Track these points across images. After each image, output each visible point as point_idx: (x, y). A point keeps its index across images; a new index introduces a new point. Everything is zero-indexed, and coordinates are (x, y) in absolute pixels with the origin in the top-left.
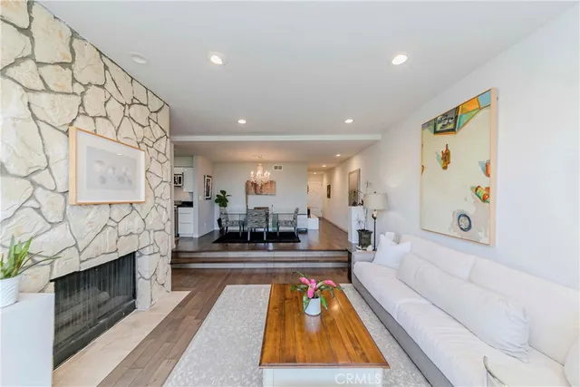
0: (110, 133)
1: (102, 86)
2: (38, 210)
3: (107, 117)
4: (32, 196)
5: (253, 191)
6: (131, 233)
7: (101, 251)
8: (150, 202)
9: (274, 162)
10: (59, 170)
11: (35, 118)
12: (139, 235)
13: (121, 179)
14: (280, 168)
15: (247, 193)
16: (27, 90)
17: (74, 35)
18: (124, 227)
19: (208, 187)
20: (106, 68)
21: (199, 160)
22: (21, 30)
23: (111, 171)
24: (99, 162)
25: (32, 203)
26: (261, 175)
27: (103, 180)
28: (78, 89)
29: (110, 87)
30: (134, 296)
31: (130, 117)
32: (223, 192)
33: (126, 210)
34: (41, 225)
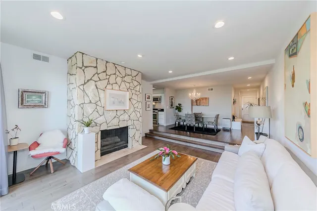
0: (117, 88)
1: (115, 74)
2: (97, 112)
3: (116, 83)
4: (96, 108)
5: (195, 104)
6: (124, 120)
7: (114, 125)
8: (132, 109)
9: (208, 87)
10: (102, 101)
11: (97, 88)
12: (127, 121)
13: (120, 102)
14: (212, 89)
15: (192, 105)
16: (95, 81)
17: (107, 62)
18: (122, 118)
19: (172, 102)
20: (116, 68)
21: (167, 90)
22: (95, 67)
23: (116, 100)
24: (113, 97)
25: (96, 110)
26: (194, 95)
27: (114, 103)
28: (108, 77)
29: (118, 73)
30: (127, 143)
31: (124, 81)
32: (180, 104)
33: (122, 112)
34: (98, 116)
